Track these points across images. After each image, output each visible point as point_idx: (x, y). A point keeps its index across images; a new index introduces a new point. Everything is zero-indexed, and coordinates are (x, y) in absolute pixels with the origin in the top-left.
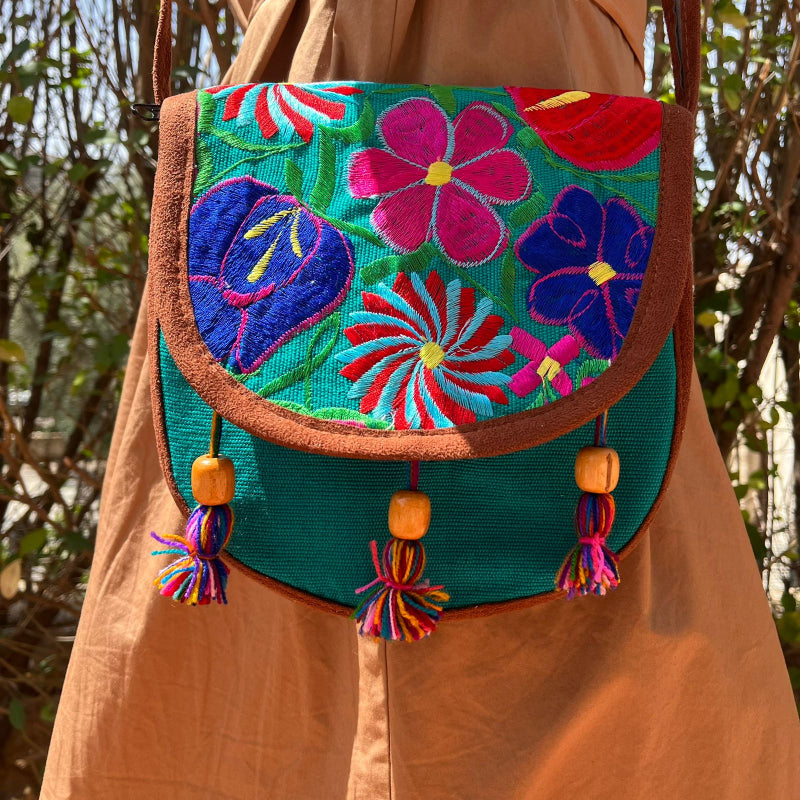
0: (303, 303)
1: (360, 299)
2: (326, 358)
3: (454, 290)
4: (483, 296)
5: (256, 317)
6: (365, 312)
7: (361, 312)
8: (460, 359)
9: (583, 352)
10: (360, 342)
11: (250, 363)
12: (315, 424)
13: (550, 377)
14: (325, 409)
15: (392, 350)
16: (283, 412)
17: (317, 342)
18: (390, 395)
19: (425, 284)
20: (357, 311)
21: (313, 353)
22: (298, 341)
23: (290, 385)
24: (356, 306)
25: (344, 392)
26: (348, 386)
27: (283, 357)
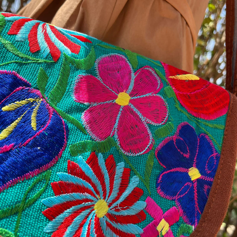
0: (29, 161)
1: (66, 165)
2: (36, 200)
3: (120, 168)
4: (135, 174)
6: (67, 174)
7: (65, 173)
8: (117, 214)
9: (181, 219)
10: (59, 193)
13: (164, 233)
15: (78, 202)
17: (32, 189)
18: (71, 233)
19: (105, 161)
20: (62, 172)
21: (28, 196)
22: (20, 187)
23: (7, 217)
24: (62, 169)
25: (42, 227)
26: (46, 223)
27: (7, 196)
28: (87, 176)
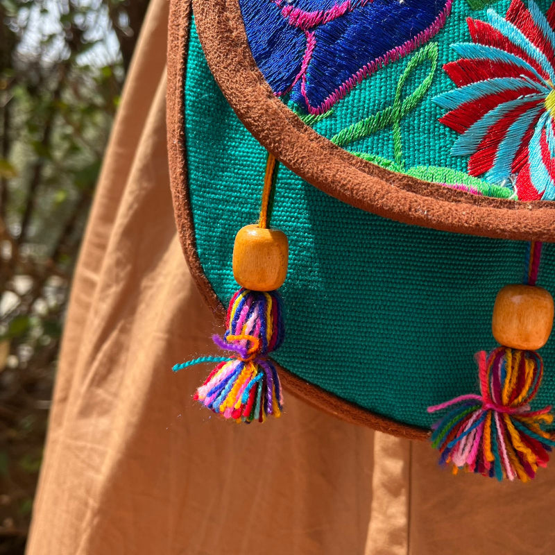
0: (390, 27)
1: (464, 27)
2: (421, 100)
5: (325, 41)
6: (472, 44)
7: (467, 43)
10: (466, 83)
11: (320, 101)
12: (412, 185)
14: (423, 168)
15: (509, 95)
16: (366, 167)
17: (409, 80)
18: (506, 154)
19: (546, 15)
20: (460, 42)
21: (403, 93)
22: (383, 76)
23: (374, 134)
24: (458, 36)
25: (445, 146)
26: (451, 139)
27: (363, 96)
28: (514, 46)
